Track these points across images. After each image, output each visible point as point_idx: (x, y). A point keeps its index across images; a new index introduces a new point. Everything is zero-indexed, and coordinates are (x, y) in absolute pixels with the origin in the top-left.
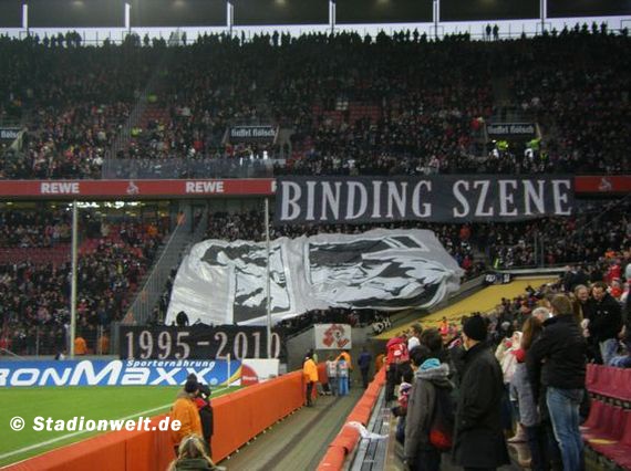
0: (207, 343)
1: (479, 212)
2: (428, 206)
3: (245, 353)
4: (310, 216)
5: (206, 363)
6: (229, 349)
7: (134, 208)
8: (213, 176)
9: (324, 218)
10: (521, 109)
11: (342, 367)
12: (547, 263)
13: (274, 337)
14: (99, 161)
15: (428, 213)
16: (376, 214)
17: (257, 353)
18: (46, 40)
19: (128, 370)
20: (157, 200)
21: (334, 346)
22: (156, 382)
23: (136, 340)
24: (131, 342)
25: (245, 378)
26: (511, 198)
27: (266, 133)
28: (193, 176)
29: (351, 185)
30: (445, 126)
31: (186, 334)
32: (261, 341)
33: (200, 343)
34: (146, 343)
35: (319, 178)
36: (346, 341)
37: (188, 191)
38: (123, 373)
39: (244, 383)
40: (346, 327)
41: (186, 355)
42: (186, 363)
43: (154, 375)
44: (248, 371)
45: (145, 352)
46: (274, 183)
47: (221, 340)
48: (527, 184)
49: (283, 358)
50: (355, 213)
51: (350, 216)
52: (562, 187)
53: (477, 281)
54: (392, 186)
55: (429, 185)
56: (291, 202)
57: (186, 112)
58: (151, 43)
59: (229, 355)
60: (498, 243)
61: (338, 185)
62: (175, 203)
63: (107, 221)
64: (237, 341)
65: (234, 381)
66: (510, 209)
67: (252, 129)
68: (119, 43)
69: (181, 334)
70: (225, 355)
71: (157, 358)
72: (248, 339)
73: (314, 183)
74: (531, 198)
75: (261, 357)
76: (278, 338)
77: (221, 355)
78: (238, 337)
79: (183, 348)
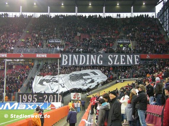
0: (42, 98)
1: (115, 63)
2: (101, 61)
3: (52, 101)
4: (70, 64)
5: (41, 103)
6: (48, 99)
7: (22, 61)
8: (44, 53)
9: (74, 64)
10: (126, 36)
11: (78, 104)
12: (133, 77)
13: (60, 96)
14: (13, 48)
15: (101, 63)
16: (88, 64)
17: (55, 101)
19: (20, 105)
20: (29, 59)
21: (76, 99)
22: (27, 108)
23: (22, 97)
24: (21, 97)
25: (52, 107)
26: (123, 60)
27: (58, 42)
28: (38, 53)
29: (81, 56)
30: (107, 40)
31: (36, 95)
32: (56, 97)
33: (40, 98)
34: (25, 98)
35: (73, 54)
36: (79, 98)
37: (37, 57)
38: (18, 106)
39: (52, 109)
40: (79, 94)
41: (36, 101)
42: (36, 103)
43: (27, 106)
44: (53, 106)
45: (25, 100)
46: (60, 55)
47: (45, 97)
48: (128, 56)
49: (62, 102)
50: (82, 63)
51: (81, 64)
52: (137, 57)
53: (114, 82)
54: (92, 56)
55: (102, 56)
56: (65, 60)
57: (37, 35)
58: (27, 17)
59: (48, 101)
60: (120, 72)
61: (78, 56)
62: (33, 60)
63: (14, 64)
64: (50, 97)
65: (49, 108)
66: (123, 62)
67: (55, 40)
69: (34, 95)
70: (47, 101)
71: (28, 102)
72: (53, 97)
73: (71, 55)
74: (129, 60)
75: (56, 102)
76: (61, 97)
77: (45, 101)
78: (50, 96)
79: (35, 99)
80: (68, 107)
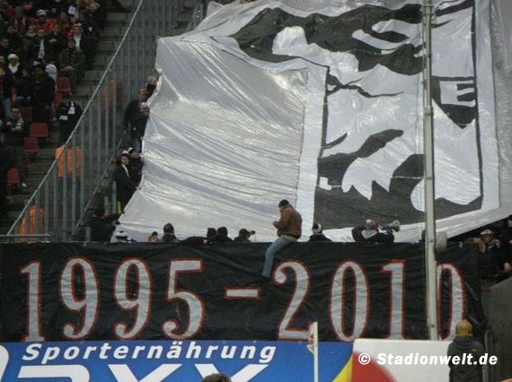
0: (254, 292)
3: (360, 321)
5: (249, 350)
6: (316, 306)
13: (446, 275)
17: (397, 322)
19: (25, 372)
23: (50, 284)
24: (34, 289)
31: (195, 265)
32: (407, 286)
33: (232, 293)
34: (79, 292)
41: (194, 325)
42: (194, 348)
45: (77, 318)
47: (291, 285)
59: (314, 328)
64: (337, 288)
69: (177, 266)
71: (109, 336)
72: (371, 281)
75: (409, 334)
76: (456, 278)
77: (291, 327)
78: (339, 277)
79: (184, 306)
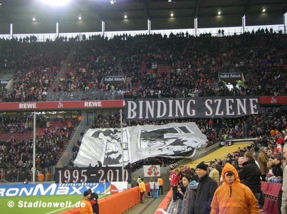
0: (95, 175)
1: (217, 114)
2: (194, 111)
3: (112, 179)
4: (141, 117)
5: (94, 184)
6: (105, 177)
7: (61, 114)
8: (96, 99)
9: (147, 117)
10: (235, 66)
11: (156, 185)
12: (248, 136)
13: (125, 171)
14: (45, 93)
15: (194, 114)
16: (171, 115)
17: (118, 179)
18: (21, 39)
19: (59, 188)
20: (70, 110)
21: (153, 175)
22: (72, 193)
23: (63, 174)
24: (60, 175)
25: (112, 190)
26: (231, 107)
27: (120, 79)
28: (88, 99)
29: (159, 102)
30: (201, 75)
31: (86, 171)
32: (119, 173)
33: (92, 175)
34: (67, 175)
35: (144, 99)
36: (158, 173)
37: (85, 106)
38: (57, 189)
39: (112, 193)
40: (158, 166)
41: (86, 180)
42: (86, 184)
43: (71, 190)
44: (114, 187)
45: (67, 179)
46: (124, 102)
47: (101, 173)
48: (239, 101)
49: (129, 181)
50: (161, 115)
51: (159, 116)
52: (254, 101)
53: (217, 145)
54: (177, 102)
55: (194, 101)
56: (132, 110)
57: (84, 70)
58: (68, 40)
59: (105, 180)
60: (226, 127)
61: (153, 102)
62: (80, 111)
63: (48, 120)
64: (108, 174)
65: (107, 192)
66: (231, 112)
67: (114, 78)
68: (53, 40)
69: (83, 171)
70: (103, 180)
71: (72, 182)
72: (114, 173)
73: (142, 102)
74: (240, 107)
75: (119, 181)
76: (127, 172)
77: (101, 180)
78: (109, 172)
79: (84, 177)
80: (139, 190)
